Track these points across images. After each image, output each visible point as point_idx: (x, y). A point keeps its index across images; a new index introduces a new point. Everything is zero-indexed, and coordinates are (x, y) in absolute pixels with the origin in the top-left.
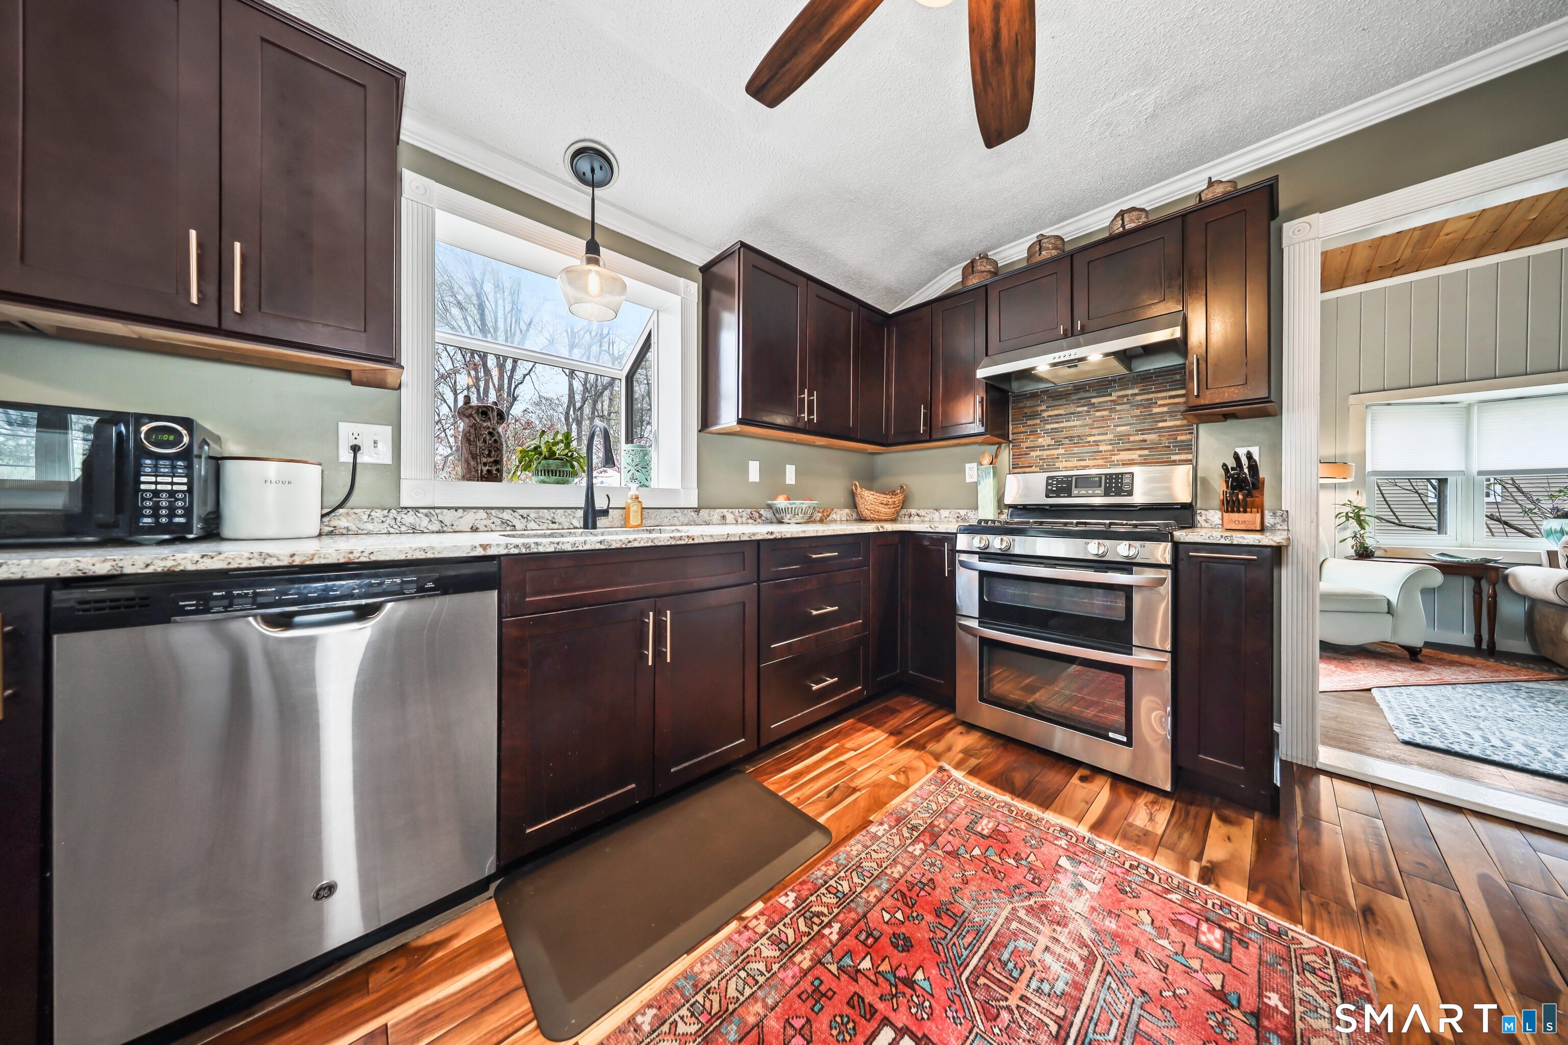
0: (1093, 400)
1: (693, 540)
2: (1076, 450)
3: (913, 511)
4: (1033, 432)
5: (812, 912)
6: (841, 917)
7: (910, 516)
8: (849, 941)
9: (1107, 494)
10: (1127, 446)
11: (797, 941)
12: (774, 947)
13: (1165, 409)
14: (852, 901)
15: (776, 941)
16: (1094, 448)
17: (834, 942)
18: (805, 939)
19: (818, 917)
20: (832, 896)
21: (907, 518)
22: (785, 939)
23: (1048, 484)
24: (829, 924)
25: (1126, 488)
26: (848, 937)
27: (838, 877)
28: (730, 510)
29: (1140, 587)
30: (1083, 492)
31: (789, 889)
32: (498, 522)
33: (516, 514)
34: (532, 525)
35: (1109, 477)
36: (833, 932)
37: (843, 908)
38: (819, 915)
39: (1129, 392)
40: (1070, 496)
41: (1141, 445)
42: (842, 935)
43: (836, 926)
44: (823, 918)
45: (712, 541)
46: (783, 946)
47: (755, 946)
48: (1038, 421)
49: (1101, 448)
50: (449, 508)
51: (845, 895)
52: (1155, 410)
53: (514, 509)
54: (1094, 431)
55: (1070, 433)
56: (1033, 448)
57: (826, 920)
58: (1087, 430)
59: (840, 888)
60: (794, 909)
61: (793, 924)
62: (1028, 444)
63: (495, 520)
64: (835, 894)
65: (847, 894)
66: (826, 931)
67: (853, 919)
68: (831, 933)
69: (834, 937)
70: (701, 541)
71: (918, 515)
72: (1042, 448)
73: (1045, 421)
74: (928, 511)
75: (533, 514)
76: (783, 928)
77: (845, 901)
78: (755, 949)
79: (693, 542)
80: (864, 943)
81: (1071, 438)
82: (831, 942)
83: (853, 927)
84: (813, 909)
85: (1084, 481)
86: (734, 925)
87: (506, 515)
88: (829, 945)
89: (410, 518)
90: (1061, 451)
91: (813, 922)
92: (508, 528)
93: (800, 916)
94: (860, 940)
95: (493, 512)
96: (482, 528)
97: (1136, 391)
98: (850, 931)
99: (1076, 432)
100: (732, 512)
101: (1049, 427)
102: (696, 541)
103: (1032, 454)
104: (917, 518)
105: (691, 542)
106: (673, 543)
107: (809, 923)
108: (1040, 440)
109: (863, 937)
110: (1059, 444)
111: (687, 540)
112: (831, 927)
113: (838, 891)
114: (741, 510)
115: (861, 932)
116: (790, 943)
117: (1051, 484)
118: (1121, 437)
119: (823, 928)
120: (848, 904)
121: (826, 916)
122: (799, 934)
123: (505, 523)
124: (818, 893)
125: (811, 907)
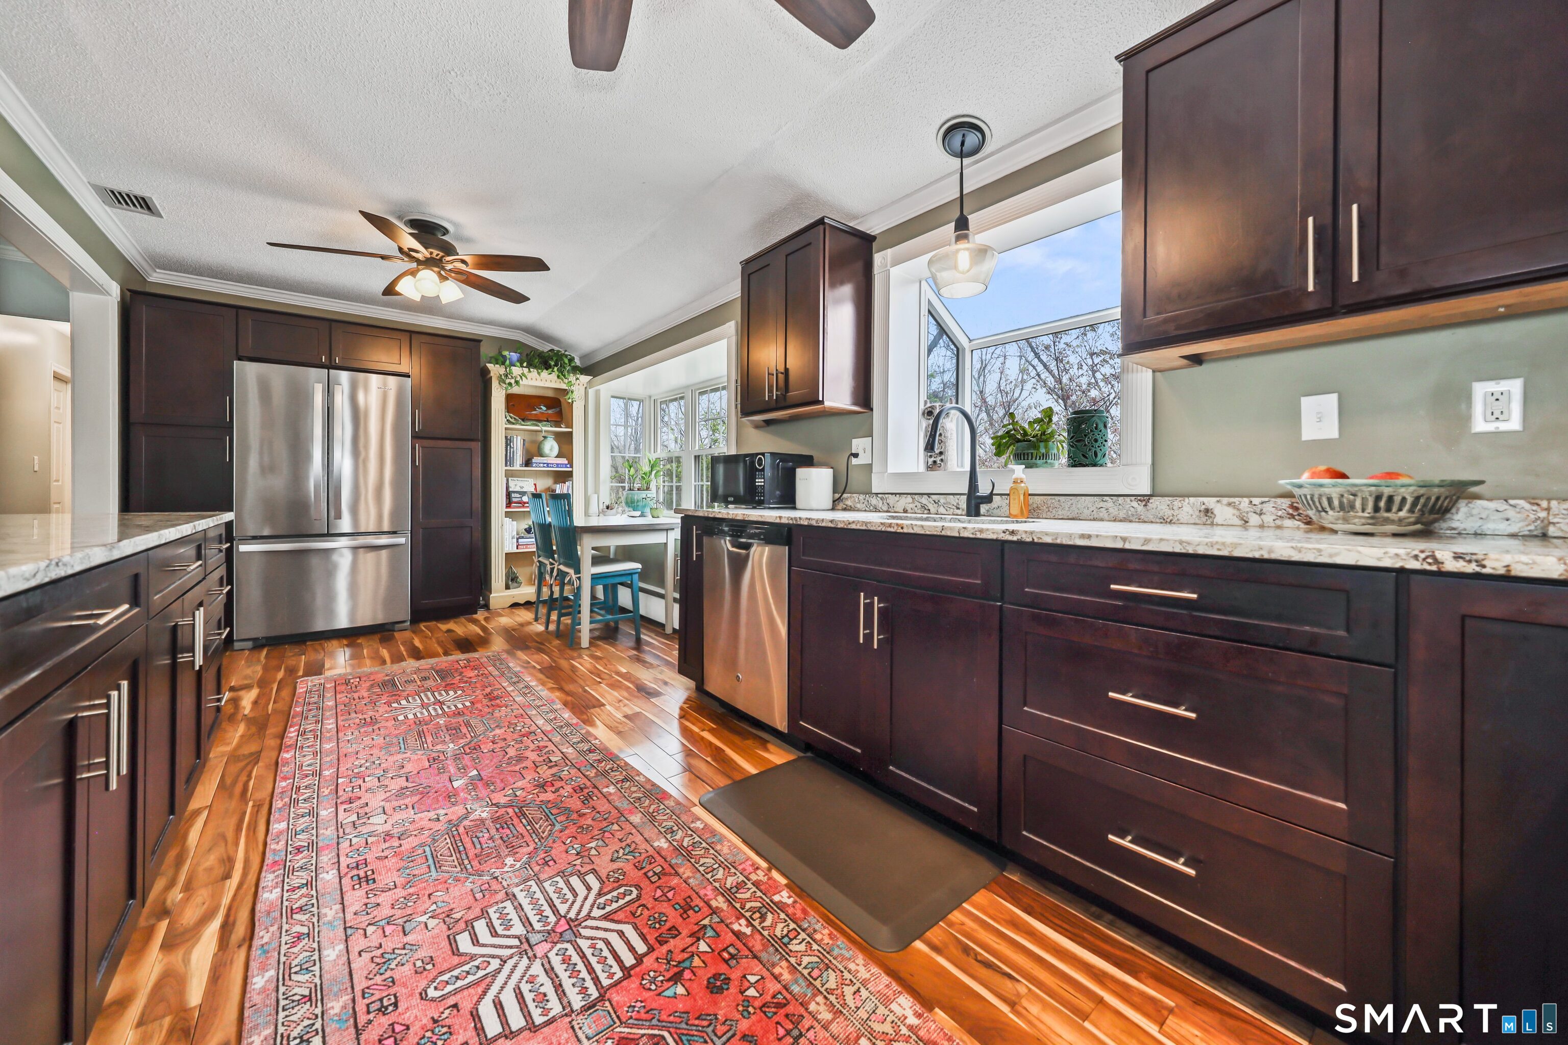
1: (902, 528)
5: (766, 913)
6: (758, 937)
8: (730, 938)
11: (737, 900)
12: (734, 884)
14: (777, 950)
15: (739, 886)
17: (730, 926)
18: (738, 906)
19: (760, 918)
20: (785, 932)
22: (740, 891)
24: (749, 924)
26: (734, 938)
27: (811, 942)
28: (1225, 500)
31: (796, 898)
32: (919, 505)
33: (930, 500)
34: (942, 510)
36: (741, 926)
37: (768, 940)
38: (763, 918)
42: (738, 934)
43: (748, 931)
44: (758, 921)
45: (922, 532)
46: (734, 890)
47: (737, 873)
50: (892, 494)
51: (785, 945)
53: (929, 495)
57: (756, 923)
59: (795, 942)
60: (771, 901)
61: (753, 898)
63: (917, 504)
64: (787, 935)
65: (787, 947)
66: (743, 922)
67: (753, 946)
68: (740, 925)
69: (736, 927)
70: (911, 531)
75: (942, 499)
76: (751, 891)
77: (781, 944)
78: (735, 873)
79: (901, 531)
80: (725, 949)
82: (731, 923)
83: (744, 944)
84: (769, 914)
86: (764, 865)
87: (924, 500)
88: (729, 921)
89: (874, 501)
91: (754, 913)
92: (926, 512)
93: (763, 904)
94: (728, 947)
95: (916, 497)
96: (909, 510)
98: (741, 941)
100: (1229, 504)
102: (905, 530)
105: (900, 530)
106: (883, 530)
107: (753, 910)
109: (731, 950)
111: (896, 528)
112: (747, 926)
113: (791, 940)
114: (1256, 501)
115: (737, 949)
116: (737, 895)
119: (747, 920)
120: (773, 945)
121: (760, 923)
122: (743, 903)
123: (923, 507)
124: (789, 921)
125: (772, 913)
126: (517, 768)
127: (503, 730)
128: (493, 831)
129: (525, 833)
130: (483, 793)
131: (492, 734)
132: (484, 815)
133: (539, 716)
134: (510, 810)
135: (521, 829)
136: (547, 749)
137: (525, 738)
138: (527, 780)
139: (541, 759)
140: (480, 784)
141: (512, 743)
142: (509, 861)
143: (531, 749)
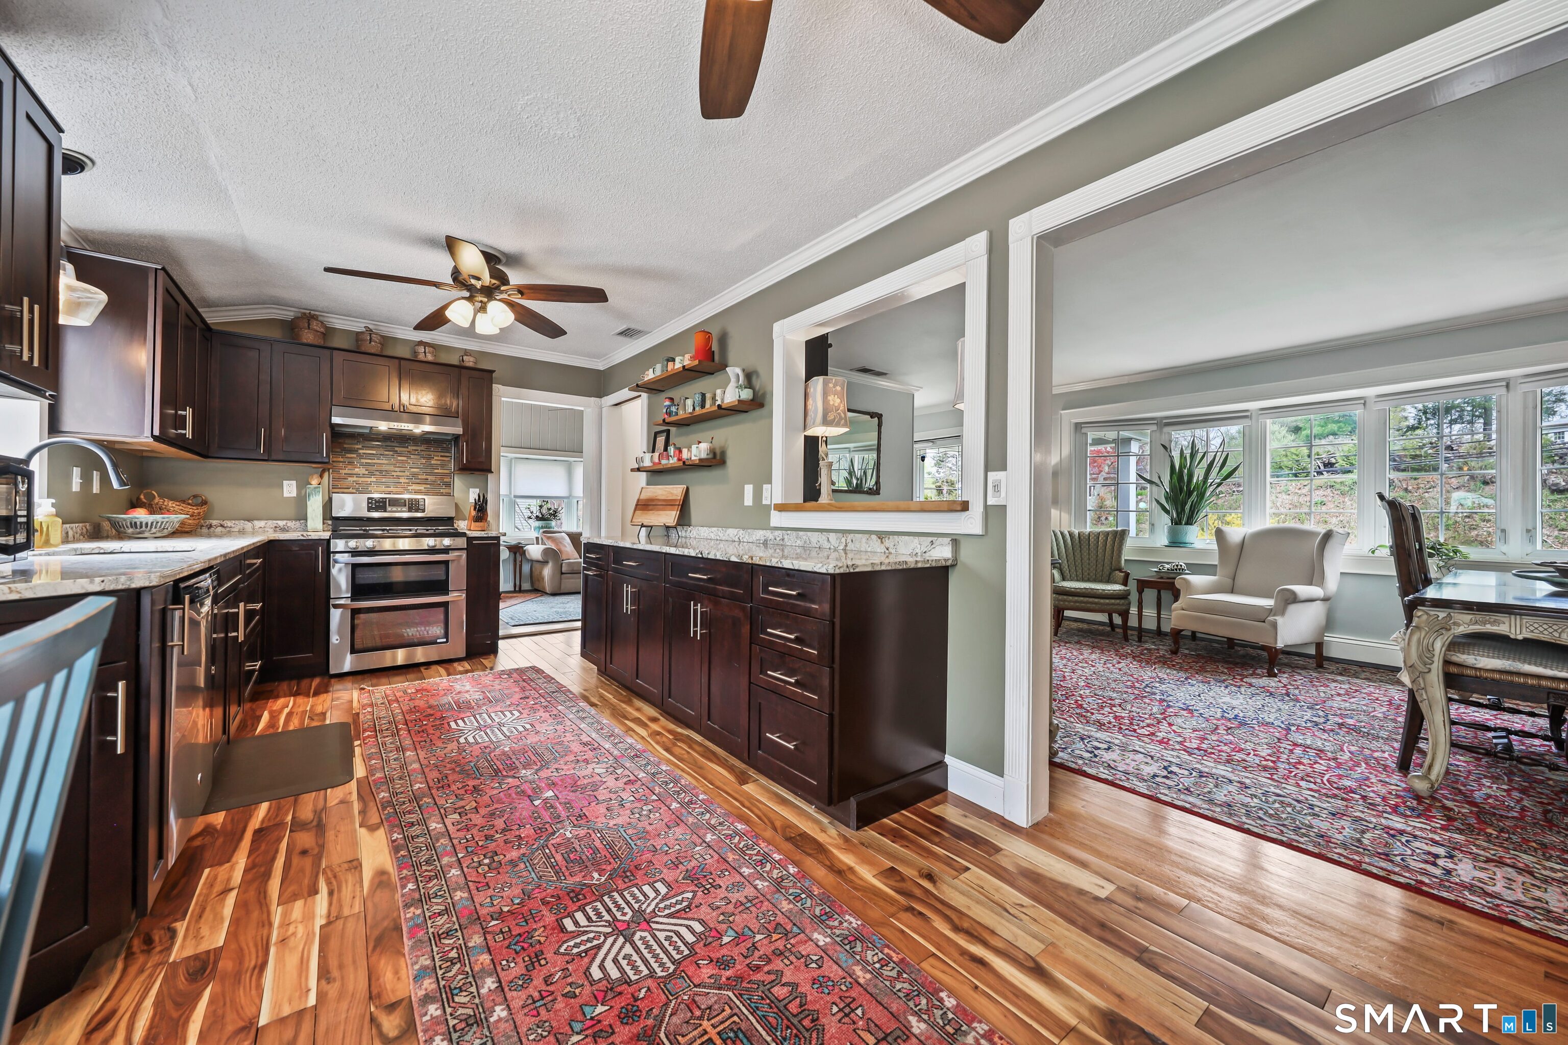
0: (396, 449)
2: (384, 480)
3: (214, 522)
4: (351, 463)
7: (210, 526)
9: (410, 510)
10: (418, 481)
13: (439, 462)
16: (397, 480)
21: (205, 530)
23: (368, 503)
25: (421, 507)
29: (453, 561)
30: (394, 509)
35: (411, 500)
39: (419, 448)
40: (385, 511)
41: (425, 482)
48: (354, 456)
49: (401, 481)
52: (433, 462)
54: (397, 469)
55: (379, 468)
56: (351, 475)
58: (392, 468)
62: (346, 471)
71: (222, 526)
72: (358, 475)
73: (361, 456)
74: (237, 522)
81: (381, 472)
85: (395, 502)
90: (373, 479)
97: (422, 448)
99: (384, 468)
101: (363, 461)
103: (350, 479)
104: (220, 529)
108: (357, 470)
110: (371, 474)
117: (371, 503)
118: (414, 475)
126: (496, 806)
127: (508, 857)
128: (517, 762)
129: (495, 761)
130: (525, 787)
131: (522, 851)
132: (524, 771)
133: (453, 886)
134: (505, 773)
135: (498, 763)
136: (459, 827)
137: (480, 843)
138: (488, 795)
139: (469, 816)
140: (530, 792)
141: (498, 836)
142: (507, 749)
143: (477, 828)
